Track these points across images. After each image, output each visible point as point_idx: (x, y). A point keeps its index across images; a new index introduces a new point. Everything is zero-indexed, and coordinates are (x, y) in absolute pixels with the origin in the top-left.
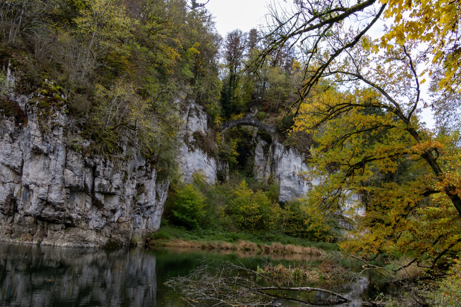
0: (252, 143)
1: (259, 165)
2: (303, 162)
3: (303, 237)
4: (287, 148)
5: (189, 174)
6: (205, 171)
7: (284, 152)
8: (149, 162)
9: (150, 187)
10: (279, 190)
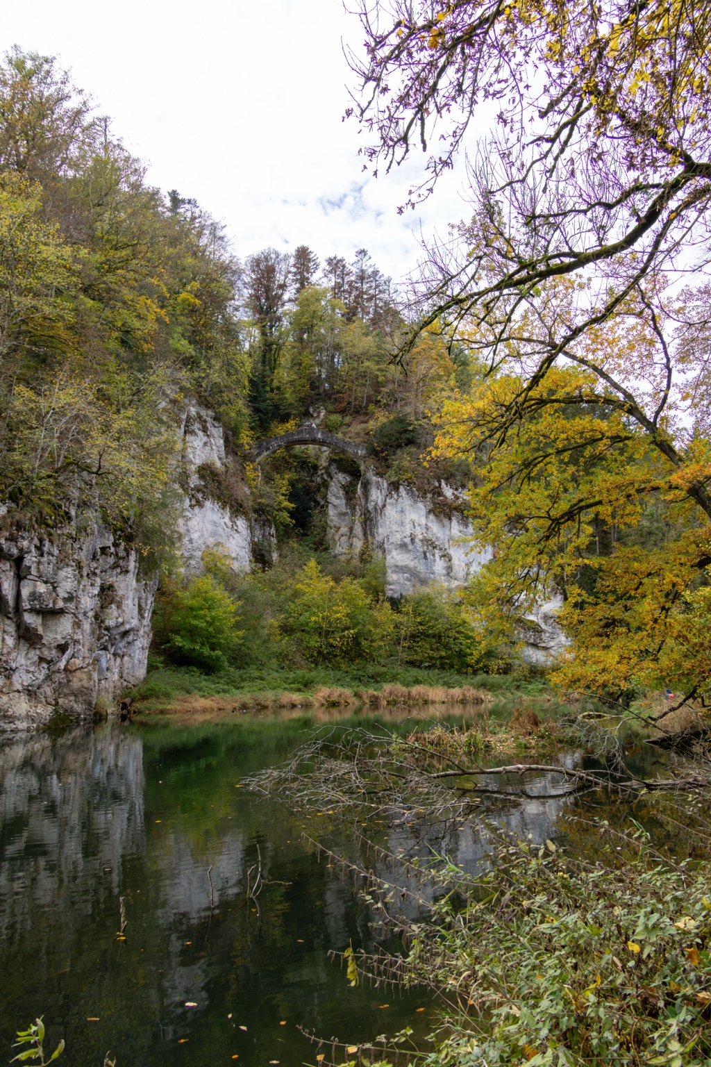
0: (319, 480)
1: (338, 525)
2: (430, 511)
3: (442, 667)
4: (395, 486)
5: (195, 554)
6: (228, 545)
7: (389, 495)
8: (120, 536)
9: (127, 590)
10: (385, 573)
